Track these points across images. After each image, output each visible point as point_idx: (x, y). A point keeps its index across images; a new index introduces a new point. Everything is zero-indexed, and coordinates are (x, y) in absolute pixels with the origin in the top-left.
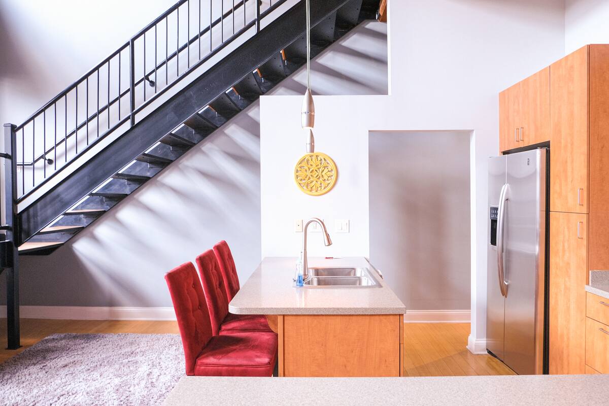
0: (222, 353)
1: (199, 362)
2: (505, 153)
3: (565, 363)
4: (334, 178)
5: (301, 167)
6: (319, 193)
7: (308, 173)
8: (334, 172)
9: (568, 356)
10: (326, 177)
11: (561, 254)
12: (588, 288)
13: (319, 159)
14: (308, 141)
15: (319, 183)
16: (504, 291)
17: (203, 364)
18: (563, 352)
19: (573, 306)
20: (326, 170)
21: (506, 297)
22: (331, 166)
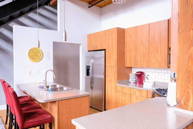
0: (33, 118)
1: (26, 123)
2: (89, 51)
3: (111, 104)
4: (42, 56)
5: (30, 52)
6: (37, 61)
7: (33, 54)
8: (42, 54)
9: (112, 102)
10: (39, 56)
11: (109, 77)
12: (118, 85)
13: (37, 49)
14: (38, 44)
15: (37, 58)
16: (92, 88)
17: (27, 123)
18: (110, 101)
19: (113, 89)
20: (39, 54)
21: (92, 89)
22: (41, 52)
